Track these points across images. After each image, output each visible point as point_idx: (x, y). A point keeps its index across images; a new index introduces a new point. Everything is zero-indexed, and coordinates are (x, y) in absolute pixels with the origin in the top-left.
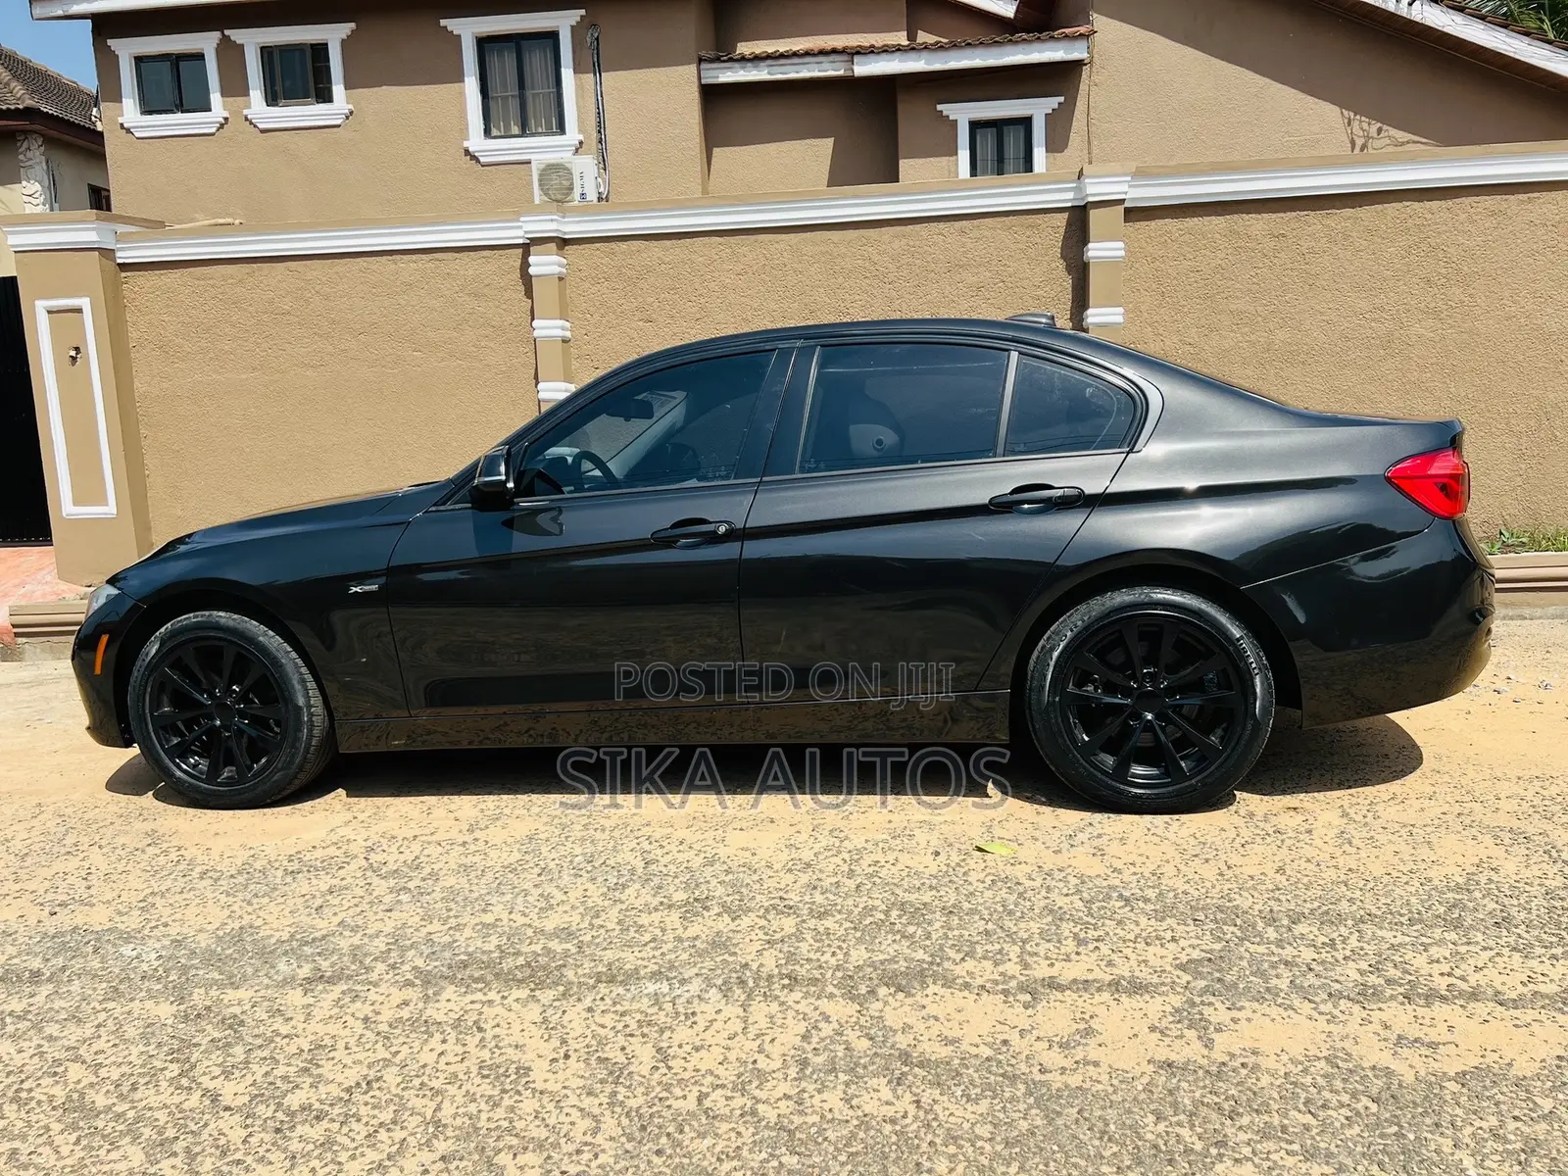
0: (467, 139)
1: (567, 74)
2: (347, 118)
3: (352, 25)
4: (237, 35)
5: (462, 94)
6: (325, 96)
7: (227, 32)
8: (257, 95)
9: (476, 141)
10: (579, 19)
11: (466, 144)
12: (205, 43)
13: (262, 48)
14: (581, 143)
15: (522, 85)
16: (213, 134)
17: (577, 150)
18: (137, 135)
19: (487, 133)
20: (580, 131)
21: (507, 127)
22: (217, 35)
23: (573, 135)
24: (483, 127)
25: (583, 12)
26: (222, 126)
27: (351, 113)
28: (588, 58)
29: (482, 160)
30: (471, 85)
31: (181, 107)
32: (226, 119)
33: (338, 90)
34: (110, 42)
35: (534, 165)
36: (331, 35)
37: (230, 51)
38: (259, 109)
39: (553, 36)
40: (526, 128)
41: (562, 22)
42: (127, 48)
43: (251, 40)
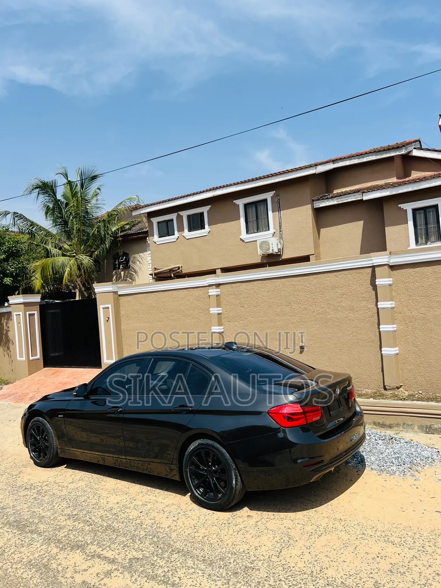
0: (241, 235)
1: (270, 213)
2: (209, 233)
3: (210, 206)
4: (181, 213)
5: (240, 222)
6: (203, 227)
7: (179, 213)
8: (186, 230)
9: (244, 235)
10: (273, 194)
11: (240, 237)
12: (174, 216)
13: (188, 216)
14: (274, 233)
15: (257, 218)
16: (175, 241)
17: (273, 235)
18: (157, 244)
19: (247, 232)
20: (274, 229)
21: (253, 231)
22: (176, 214)
23: (272, 230)
24: (246, 231)
25: (274, 192)
26: (177, 239)
27: (210, 231)
28: (276, 205)
29: (245, 241)
30: (242, 220)
31: (168, 235)
32: (178, 237)
33: (206, 226)
34: (151, 219)
35: (258, 242)
36: (205, 210)
37: (180, 218)
38: (186, 233)
39: (265, 200)
40: (258, 230)
41: (268, 196)
42: (155, 220)
43: (185, 214)
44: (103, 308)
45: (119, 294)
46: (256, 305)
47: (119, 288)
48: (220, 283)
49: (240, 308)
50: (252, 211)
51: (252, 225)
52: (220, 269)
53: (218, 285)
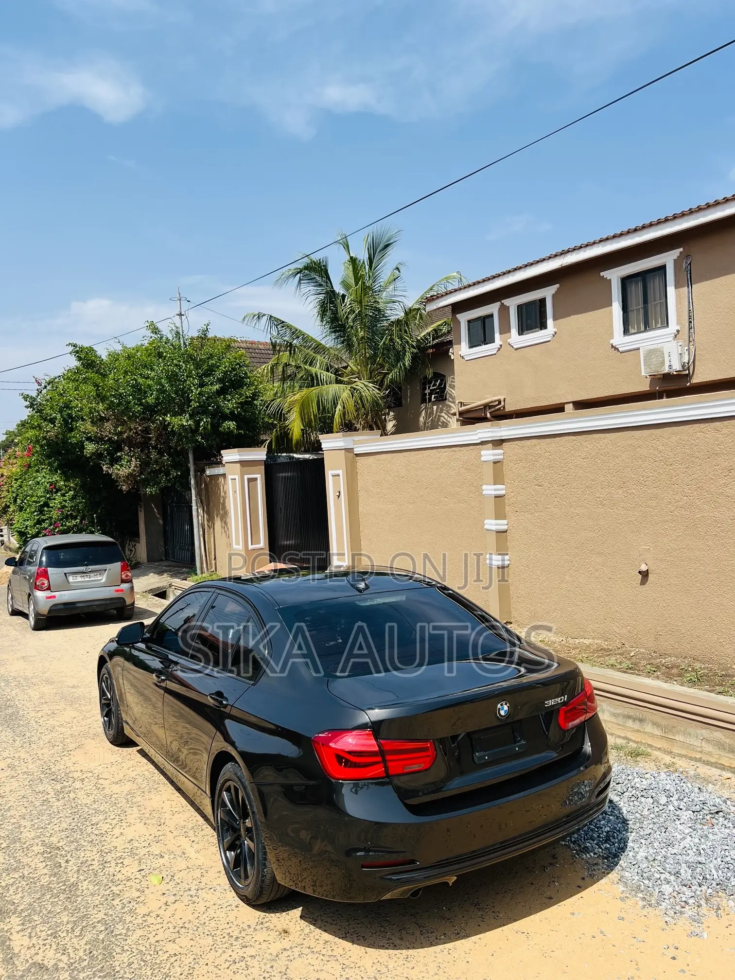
0: (612, 338)
1: (671, 290)
2: (554, 336)
3: (558, 286)
4: (506, 302)
5: (611, 312)
6: (543, 326)
7: (503, 301)
8: (514, 331)
9: (619, 339)
10: (678, 254)
11: (612, 341)
12: (493, 309)
13: (518, 306)
14: (678, 331)
15: (645, 301)
16: (495, 354)
17: (676, 336)
18: (466, 359)
19: (626, 332)
20: (678, 324)
21: (639, 327)
22: (498, 304)
23: (673, 326)
24: (622, 329)
25: (681, 249)
26: (499, 349)
27: (556, 333)
28: (684, 276)
29: (620, 349)
30: (616, 308)
31: (485, 342)
32: (501, 345)
33: (550, 322)
34: (457, 316)
35: (641, 350)
36: (548, 293)
37: (504, 310)
38: (515, 338)
39: (663, 268)
40: (647, 326)
41: (668, 258)
42: (464, 318)
43: (513, 303)
44: (333, 476)
45: (355, 453)
46: (564, 483)
47: (355, 442)
48: (503, 438)
49: (536, 487)
50: (636, 291)
51: (636, 316)
52: (571, 404)
53: (498, 443)
